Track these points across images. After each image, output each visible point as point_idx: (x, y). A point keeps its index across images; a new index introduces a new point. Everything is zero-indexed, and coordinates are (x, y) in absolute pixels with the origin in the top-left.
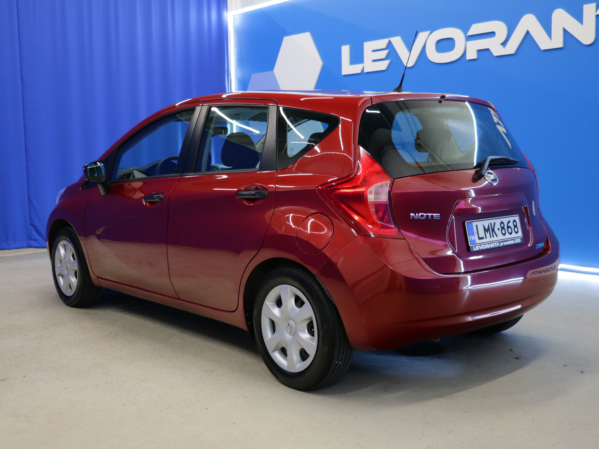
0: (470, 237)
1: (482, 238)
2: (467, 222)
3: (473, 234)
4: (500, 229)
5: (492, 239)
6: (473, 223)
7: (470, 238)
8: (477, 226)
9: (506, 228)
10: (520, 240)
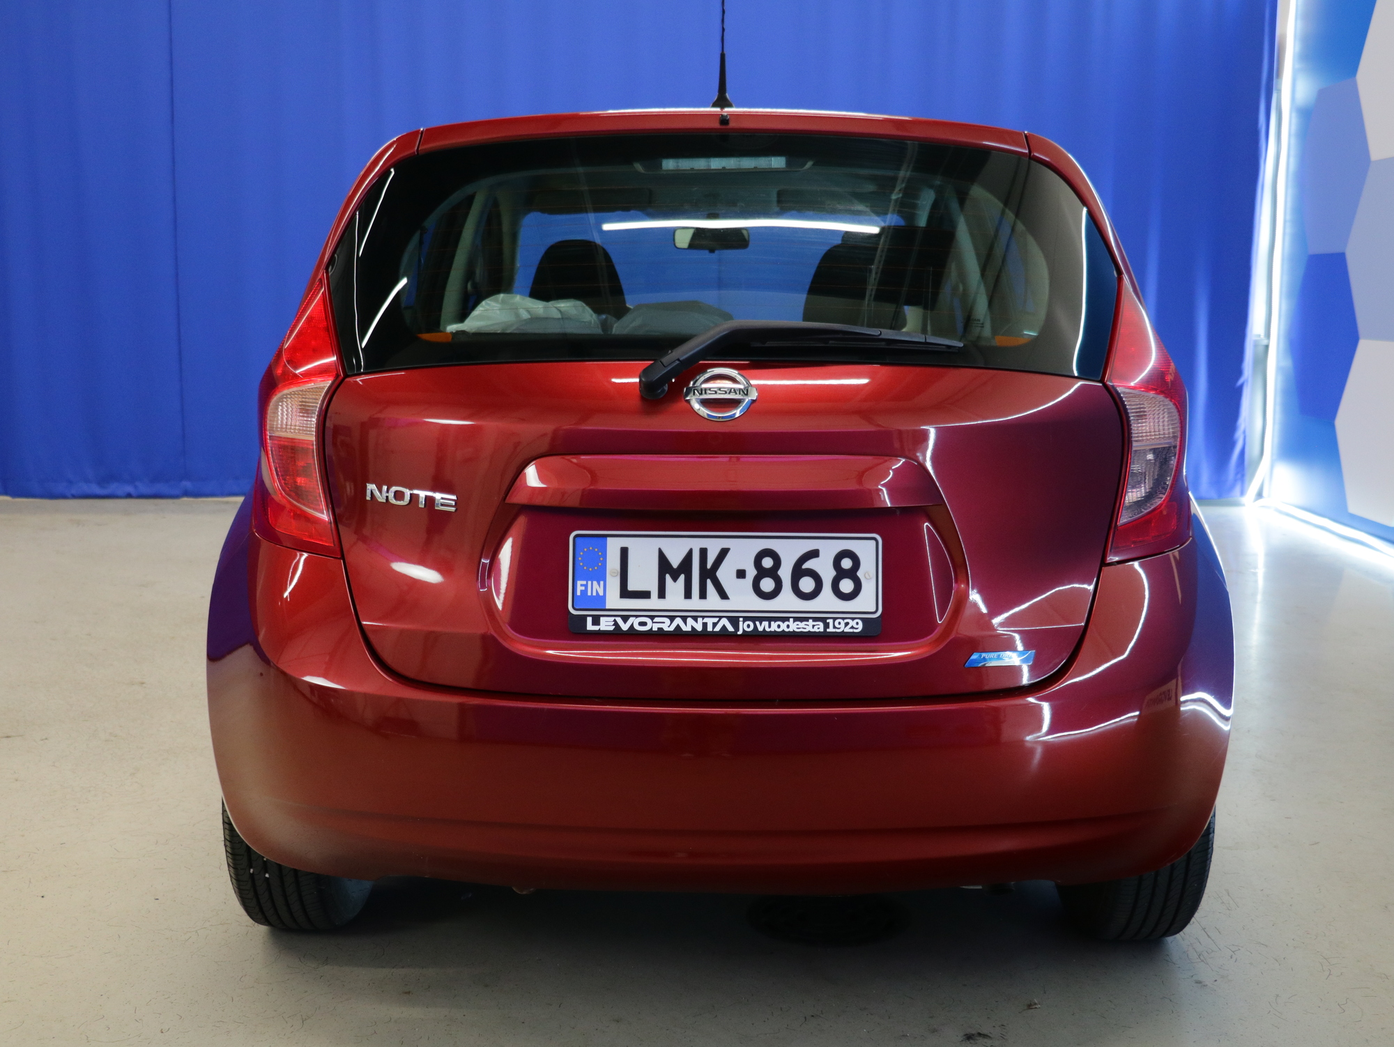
0: (579, 583)
1: (645, 595)
2: (577, 536)
3: (601, 576)
4: (752, 572)
5: (695, 603)
6: (609, 539)
7: (579, 589)
8: (624, 552)
9: (785, 573)
10: (860, 627)
